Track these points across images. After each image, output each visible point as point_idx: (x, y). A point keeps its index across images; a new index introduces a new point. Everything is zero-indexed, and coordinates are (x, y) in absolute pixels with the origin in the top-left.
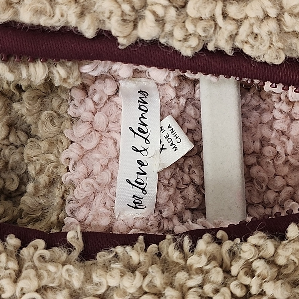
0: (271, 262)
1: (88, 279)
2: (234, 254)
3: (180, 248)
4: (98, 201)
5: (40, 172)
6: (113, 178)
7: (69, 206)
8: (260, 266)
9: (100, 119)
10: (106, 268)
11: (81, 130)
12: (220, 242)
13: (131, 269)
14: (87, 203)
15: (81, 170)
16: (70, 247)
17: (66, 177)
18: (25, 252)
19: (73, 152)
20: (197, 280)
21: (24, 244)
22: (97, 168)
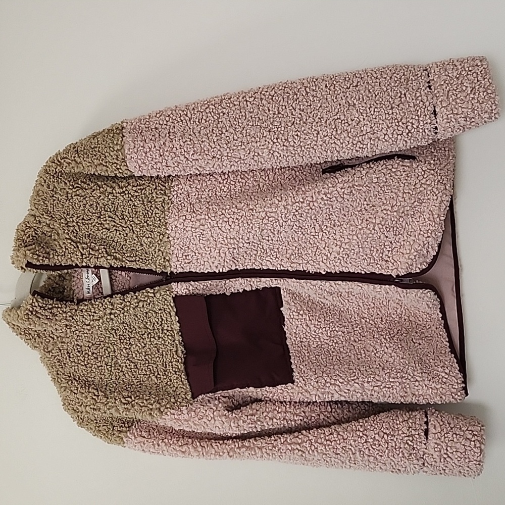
0: (110, 302)
1: (78, 308)
2: (104, 301)
3: (95, 301)
4: (80, 293)
5: (67, 287)
6: (83, 288)
7: (74, 294)
8: (108, 303)
9: (79, 277)
10: (81, 305)
11: (76, 279)
12: (102, 299)
13: (86, 305)
14: (78, 293)
15: (76, 287)
16: (75, 303)
17: (73, 288)
18: (67, 304)
19: (74, 283)
20: (97, 306)
21: (66, 303)
22: (79, 287)
